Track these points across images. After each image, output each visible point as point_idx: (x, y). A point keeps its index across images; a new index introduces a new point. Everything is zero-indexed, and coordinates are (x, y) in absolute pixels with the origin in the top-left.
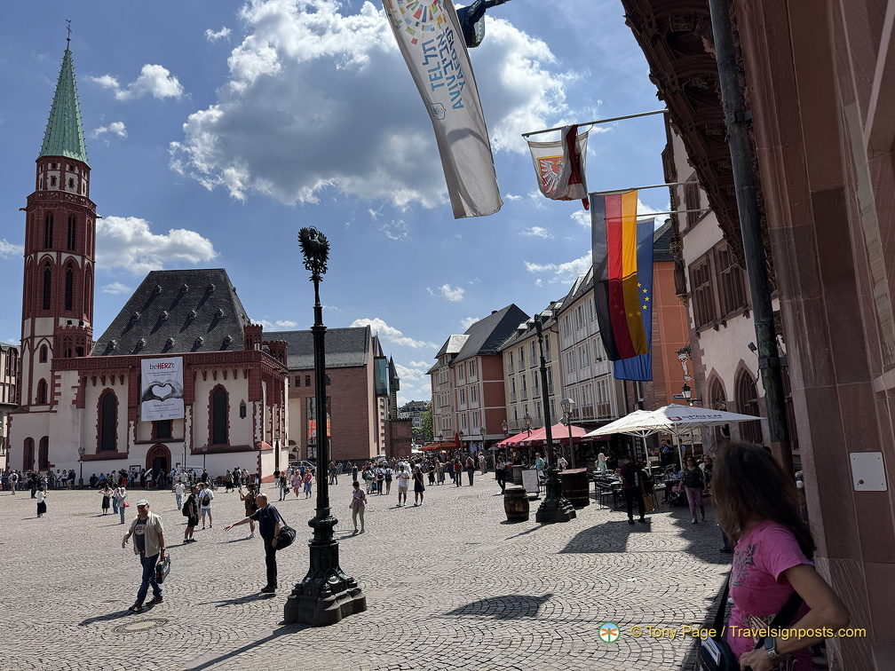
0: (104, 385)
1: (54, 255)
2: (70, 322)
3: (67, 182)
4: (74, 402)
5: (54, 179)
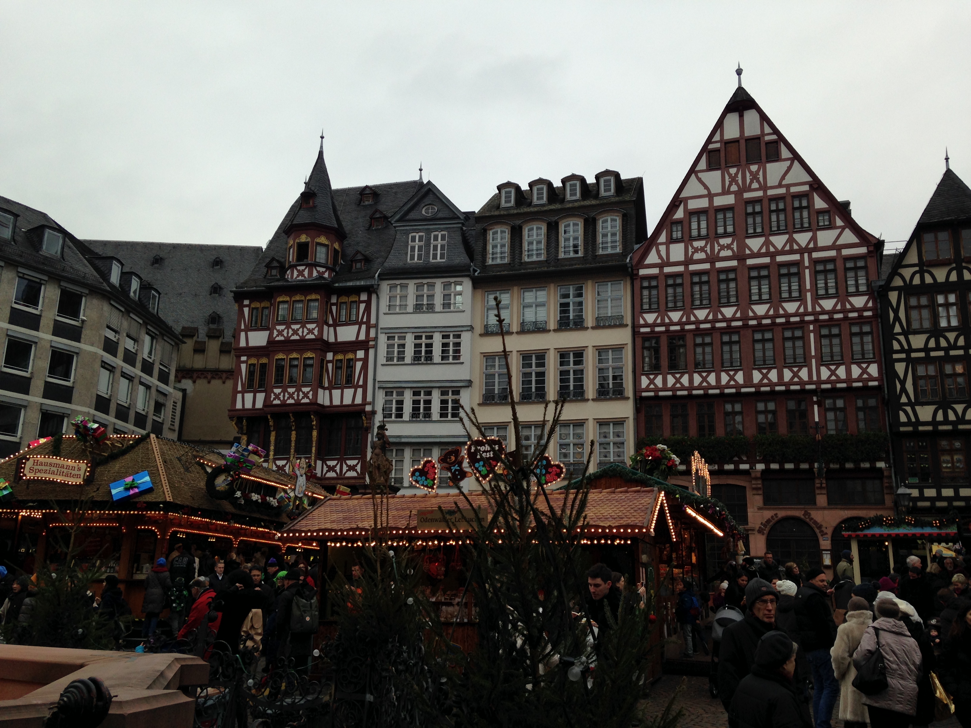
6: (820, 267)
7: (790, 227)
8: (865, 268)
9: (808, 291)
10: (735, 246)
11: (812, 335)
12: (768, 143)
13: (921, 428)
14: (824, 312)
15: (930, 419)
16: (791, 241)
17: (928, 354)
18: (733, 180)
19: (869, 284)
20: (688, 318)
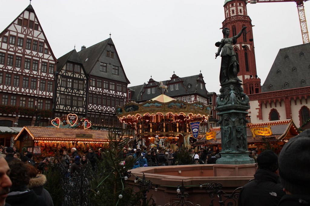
0: (271, 107)
1: (238, 45)
2: (251, 76)
3: (239, 11)
4: (258, 116)
5: (233, 11)
6: (43, 64)
7: (38, 50)
8: (54, 67)
9: (40, 69)
10: (22, 50)
11: (39, 82)
12: (36, 24)
13: (60, 111)
14: (43, 76)
15: (62, 109)
16: (37, 54)
17: (64, 93)
18: (25, 31)
19: (54, 72)
20: (5, 68)
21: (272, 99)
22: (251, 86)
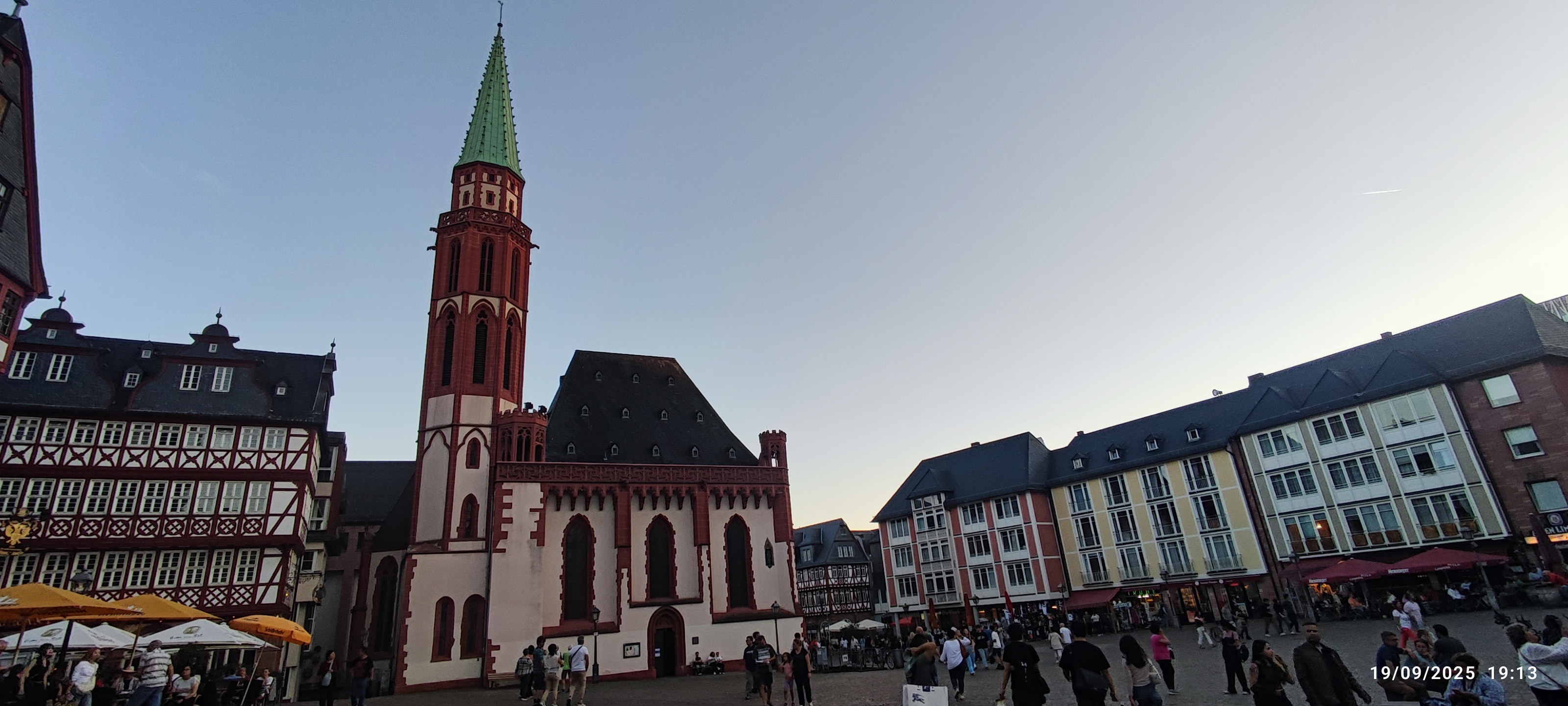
0: (572, 509)
4: (533, 535)
5: (490, 196)
21: (585, 485)
22: (524, 435)
